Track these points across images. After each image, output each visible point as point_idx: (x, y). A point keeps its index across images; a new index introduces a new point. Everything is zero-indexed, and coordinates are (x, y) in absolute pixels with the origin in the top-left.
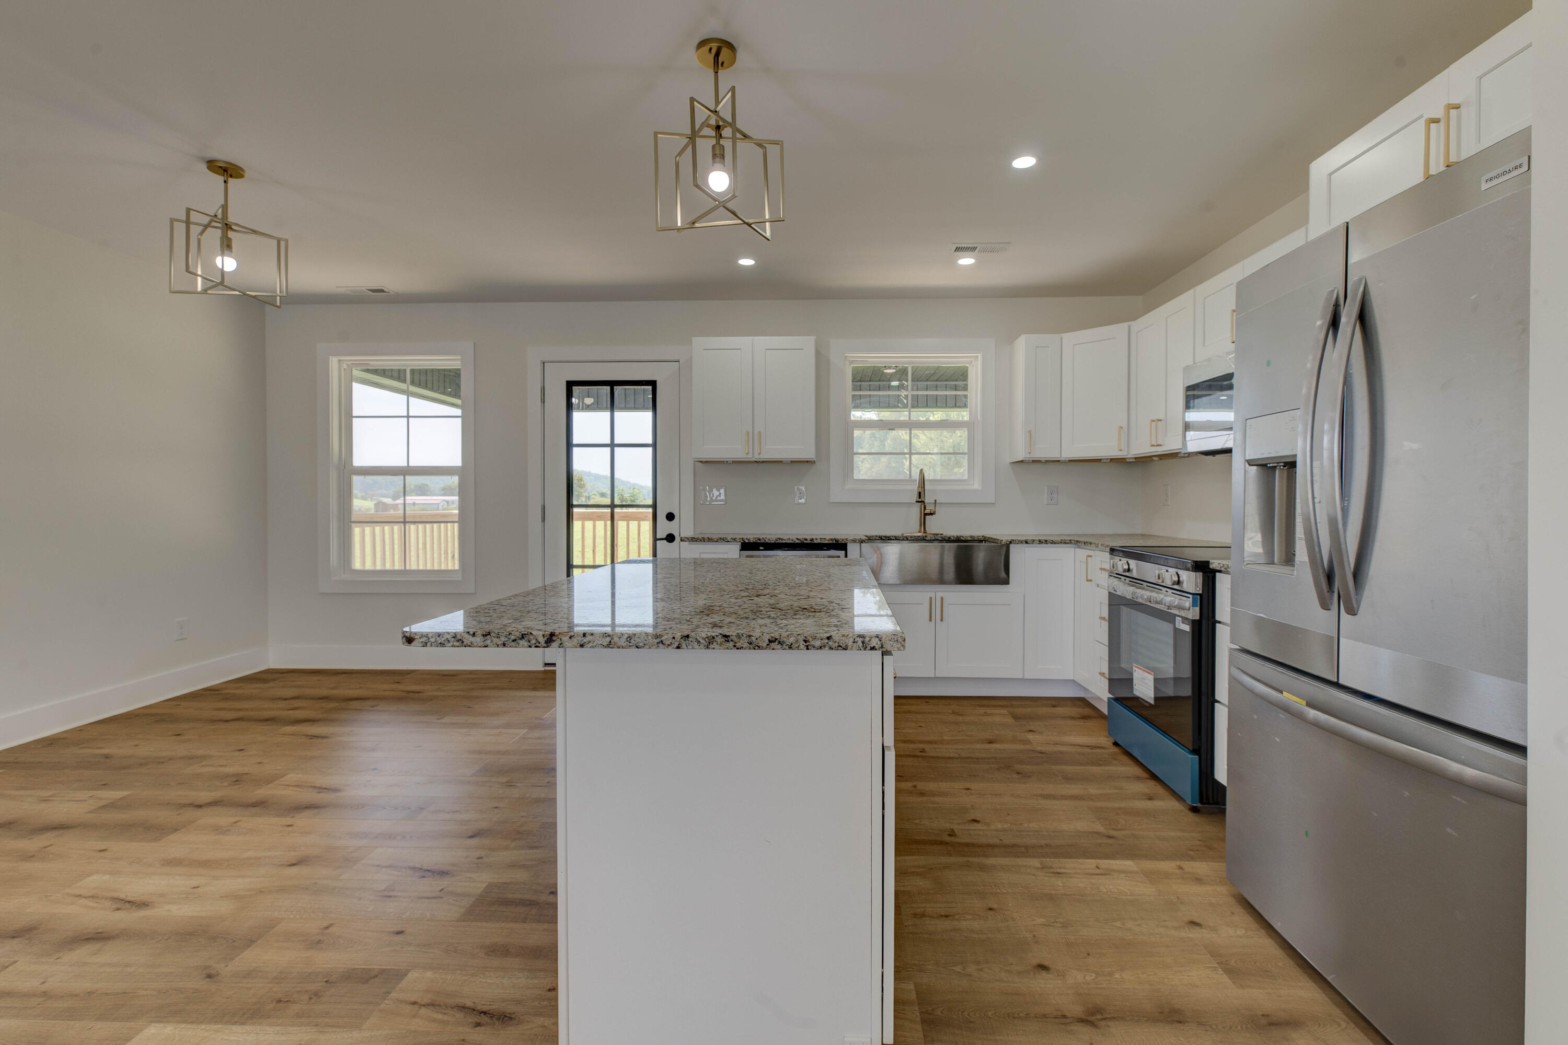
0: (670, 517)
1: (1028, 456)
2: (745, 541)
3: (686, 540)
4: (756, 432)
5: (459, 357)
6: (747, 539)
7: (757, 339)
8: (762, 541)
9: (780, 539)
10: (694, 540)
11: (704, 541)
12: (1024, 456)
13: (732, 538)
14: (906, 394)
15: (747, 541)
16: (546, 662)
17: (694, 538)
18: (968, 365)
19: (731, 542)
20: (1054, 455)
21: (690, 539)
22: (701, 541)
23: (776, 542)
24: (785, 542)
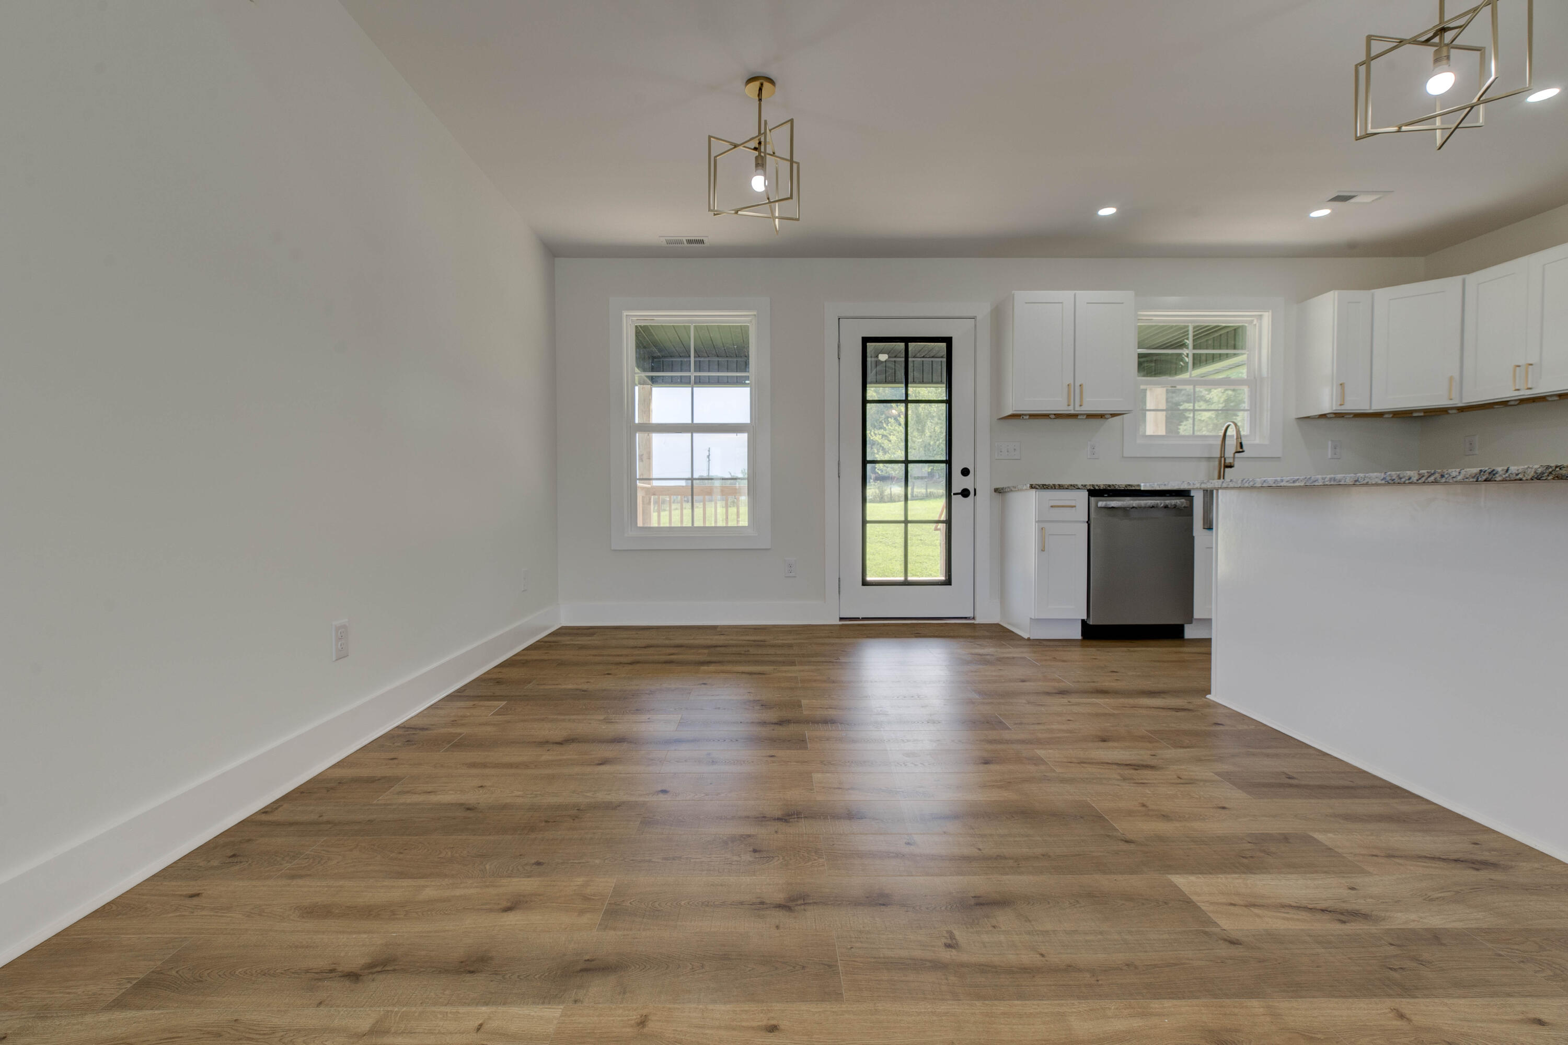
0: (965, 472)
1: (1339, 408)
2: (1095, 488)
3: (1037, 487)
4: (1077, 385)
5: (755, 313)
6: (1097, 485)
7: (1079, 293)
8: (1112, 488)
9: (1129, 485)
10: (1045, 487)
11: (1055, 488)
12: (1334, 409)
13: (1082, 485)
14: (1187, 352)
15: (1097, 488)
16: (841, 617)
17: (1045, 485)
18: (1246, 325)
19: (1082, 489)
20: (1364, 407)
21: (1041, 486)
22: (1052, 488)
23: (1126, 489)
24: (1133, 488)
